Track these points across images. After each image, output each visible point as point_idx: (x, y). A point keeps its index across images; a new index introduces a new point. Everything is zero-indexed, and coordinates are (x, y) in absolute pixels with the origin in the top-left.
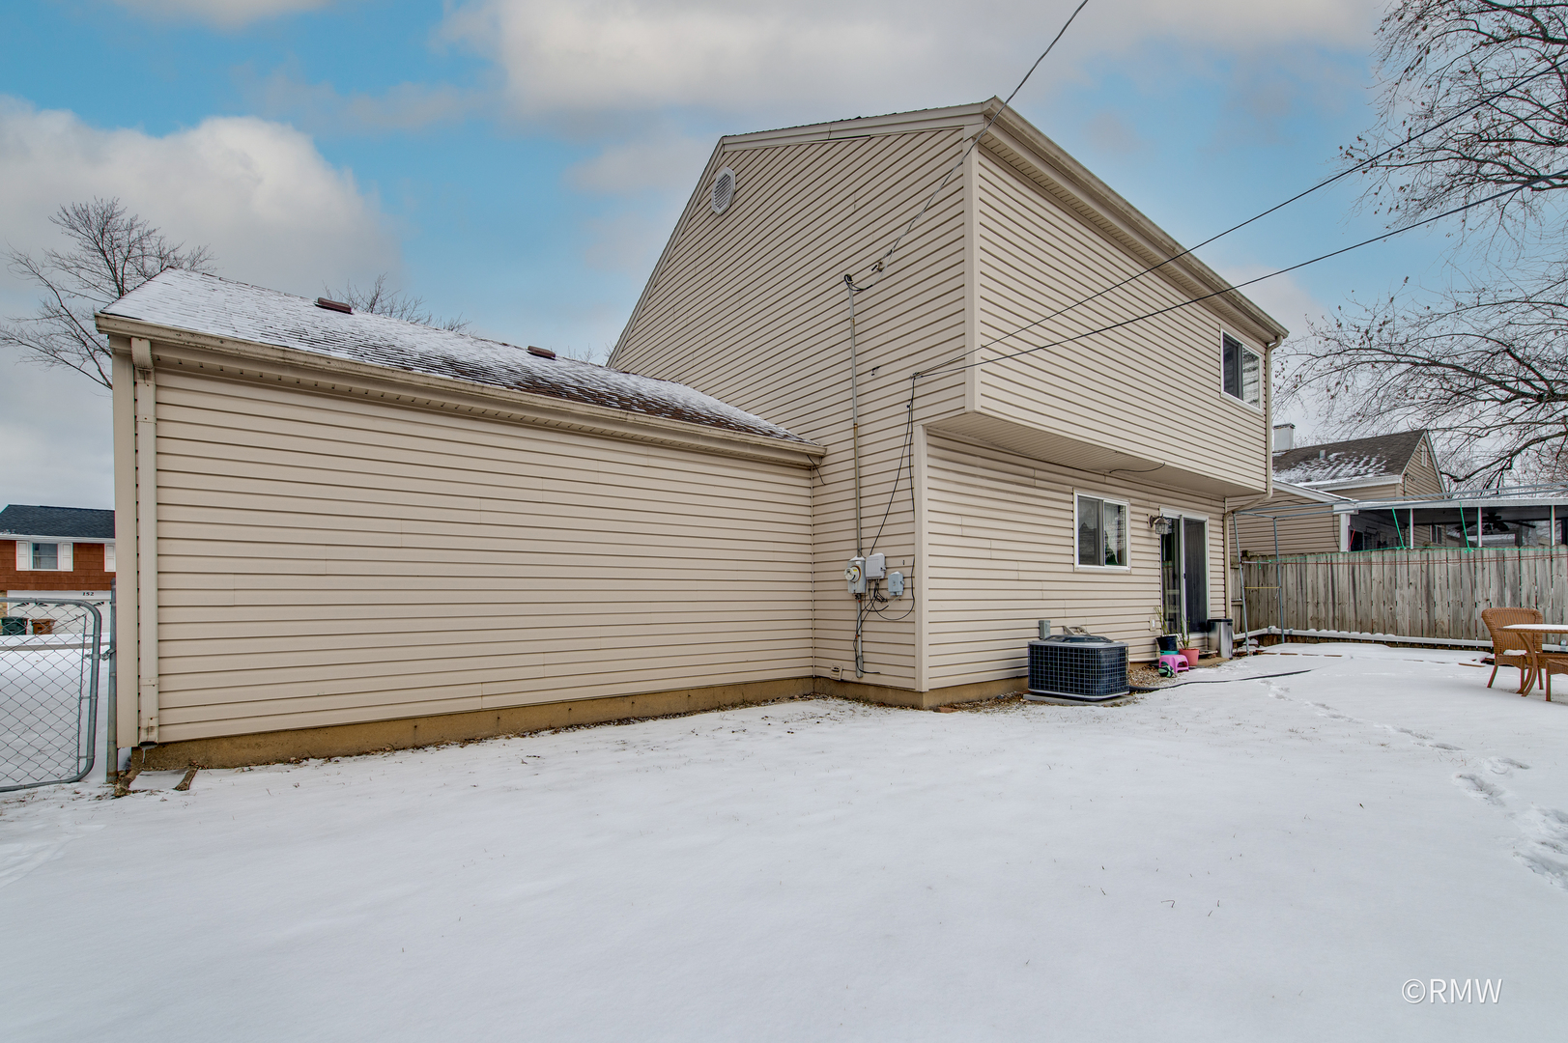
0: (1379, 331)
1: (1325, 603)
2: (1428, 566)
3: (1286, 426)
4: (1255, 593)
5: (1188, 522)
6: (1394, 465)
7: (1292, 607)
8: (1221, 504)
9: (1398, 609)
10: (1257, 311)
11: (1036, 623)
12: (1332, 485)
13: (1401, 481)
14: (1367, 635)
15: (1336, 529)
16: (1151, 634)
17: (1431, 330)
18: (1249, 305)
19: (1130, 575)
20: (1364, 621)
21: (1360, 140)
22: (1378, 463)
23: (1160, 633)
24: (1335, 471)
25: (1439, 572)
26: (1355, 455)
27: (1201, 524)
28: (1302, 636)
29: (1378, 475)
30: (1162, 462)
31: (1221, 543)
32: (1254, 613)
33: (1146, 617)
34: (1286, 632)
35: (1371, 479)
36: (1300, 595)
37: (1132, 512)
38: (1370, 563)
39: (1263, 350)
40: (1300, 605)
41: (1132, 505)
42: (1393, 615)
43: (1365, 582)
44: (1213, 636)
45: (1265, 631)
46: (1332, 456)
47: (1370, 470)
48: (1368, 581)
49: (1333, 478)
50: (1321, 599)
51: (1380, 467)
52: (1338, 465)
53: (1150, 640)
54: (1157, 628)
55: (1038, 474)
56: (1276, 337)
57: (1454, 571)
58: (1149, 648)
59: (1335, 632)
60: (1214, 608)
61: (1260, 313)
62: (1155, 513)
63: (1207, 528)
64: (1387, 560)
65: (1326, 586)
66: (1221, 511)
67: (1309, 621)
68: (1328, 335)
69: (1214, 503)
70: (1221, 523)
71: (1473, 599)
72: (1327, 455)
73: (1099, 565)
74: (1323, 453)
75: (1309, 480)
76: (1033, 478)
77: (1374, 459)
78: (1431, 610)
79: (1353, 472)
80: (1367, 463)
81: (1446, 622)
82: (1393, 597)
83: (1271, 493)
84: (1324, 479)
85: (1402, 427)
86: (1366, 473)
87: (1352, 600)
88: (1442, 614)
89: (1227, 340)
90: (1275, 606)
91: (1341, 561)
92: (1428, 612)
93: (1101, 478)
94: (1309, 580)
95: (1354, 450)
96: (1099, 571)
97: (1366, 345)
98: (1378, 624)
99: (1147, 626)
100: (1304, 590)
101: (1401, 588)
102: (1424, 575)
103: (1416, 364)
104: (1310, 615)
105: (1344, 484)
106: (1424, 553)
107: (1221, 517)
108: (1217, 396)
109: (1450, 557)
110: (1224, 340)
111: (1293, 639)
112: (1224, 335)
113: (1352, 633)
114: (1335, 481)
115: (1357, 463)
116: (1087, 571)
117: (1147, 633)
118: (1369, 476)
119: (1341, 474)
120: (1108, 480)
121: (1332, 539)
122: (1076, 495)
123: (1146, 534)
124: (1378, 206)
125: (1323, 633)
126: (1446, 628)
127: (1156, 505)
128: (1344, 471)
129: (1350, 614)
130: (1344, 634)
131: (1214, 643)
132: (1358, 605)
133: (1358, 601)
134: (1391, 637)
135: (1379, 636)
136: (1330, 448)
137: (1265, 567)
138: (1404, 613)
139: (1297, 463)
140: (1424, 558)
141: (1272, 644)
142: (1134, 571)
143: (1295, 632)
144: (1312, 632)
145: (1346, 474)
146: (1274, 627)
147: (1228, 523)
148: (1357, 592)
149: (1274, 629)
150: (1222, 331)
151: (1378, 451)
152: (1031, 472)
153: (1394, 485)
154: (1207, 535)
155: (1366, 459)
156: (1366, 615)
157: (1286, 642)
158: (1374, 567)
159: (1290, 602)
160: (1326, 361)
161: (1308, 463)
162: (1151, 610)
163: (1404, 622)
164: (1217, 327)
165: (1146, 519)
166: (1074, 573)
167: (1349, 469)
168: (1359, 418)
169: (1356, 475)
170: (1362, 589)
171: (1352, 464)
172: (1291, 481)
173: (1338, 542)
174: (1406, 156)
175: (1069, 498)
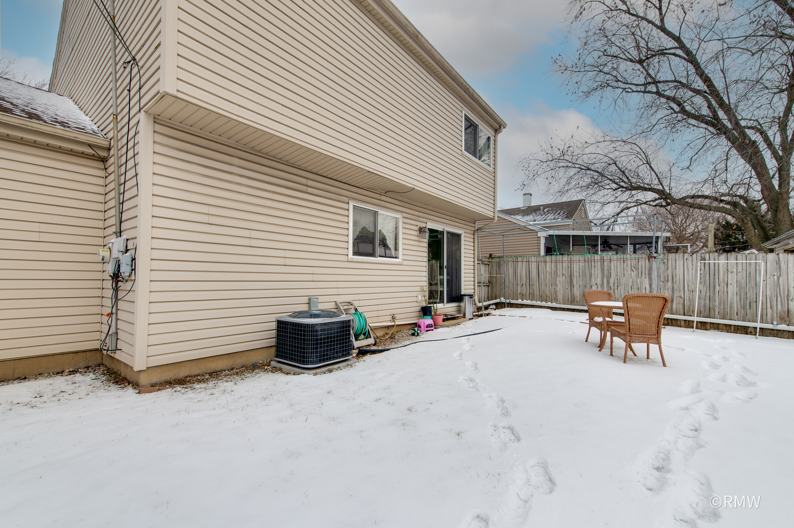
0: (567, 151)
1: (526, 285)
2: (571, 264)
3: (528, 194)
4: (495, 278)
5: (448, 233)
6: (569, 216)
7: (511, 288)
8: (473, 225)
9: (558, 289)
10: (485, 104)
11: (306, 300)
12: (544, 224)
13: (571, 223)
14: (544, 304)
15: (539, 244)
16: (418, 305)
17: (587, 151)
18: (479, 98)
19: (402, 265)
20: (543, 296)
21: (560, 55)
22: (563, 214)
23: (424, 304)
24: (546, 217)
25: (576, 267)
26: (555, 210)
27: (458, 236)
28: (515, 304)
29: (562, 219)
30: (413, 186)
31: (472, 248)
32: (494, 290)
33: (415, 294)
34: (508, 301)
35: (560, 221)
36: (514, 280)
37: (404, 223)
38: (546, 262)
39: (494, 134)
40: (515, 285)
41: (404, 217)
42: (556, 292)
43: (543, 273)
44: (462, 304)
45: (498, 301)
46: (546, 210)
47: (560, 217)
48: (545, 273)
49: (544, 220)
50: (524, 283)
51: (564, 216)
52: (547, 214)
53: (419, 308)
54: (422, 299)
55: (310, 183)
56: (500, 127)
57: (582, 268)
58: (416, 314)
59: (530, 301)
60: (467, 286)
61: (487, 106)
62: (423, 225)
63: (463, 238)
64: (553, 260)
65: (526, 275)
66: (473, 229)
67: (519, 295)
68: (548, 151)
69: (467, 223)
70: (472, 236)
71: (590, 284)
72: (544, 209)
73: (375, 257)
74: (542, 208)
75: (535, 221)
76: (306, 186)
77: (562, 212)
78: (572, 290)
79: (553, 218)
80: (559, 214)
81: (579, 296)
82: (556, 282)
83: (496, 219)
84: (541, 221)
85: (575, 199)
86: (558, 218)
87: (538, 283)
88: (577, 292)
89: (467, 119)
90: (503, 286)
91: (533, 260)
92: (571, 291)
93: (378, 196)
94: (519, 272)
95: (555, 207)
96: (375, 262)
97: (562, 158)
98: (549, 297)
99: (415, 299)
100: (517, 277)
101: (559, 277)
102: (569, 269)
103: (582, 169)
104: (519, 292)
105: (549, 223)
106: (569, 257)
107: (472, 232)
108: (460, 152)
109: (580, 259)
110: (465, 118)
111: (511, 305)
112: (465, 115)
113: (538, 302)
114: (545, 222)
115: (555, 213)
116: (361, 261)
117: (415, 304)
118: (559, 220)
119: (548, 219)
120: (383, 198)
121: (537, 250)
122: (352, 204)
123: (416, 238)
124: (568, 91)
125: (525, 302)
126: (578, 300)
127: (425, 220)
128: (549, 217)
129: (537, 292)
130: (534, 303)
131: (463, 309)
132: (540, 286)
133: (540, 284)
134: (554, 305)
135: (549, 304)
136: (545, 206)
137: (499, 264)
138: (561, 289)
139: (531, 213)
140: (569, 259)
141: (502, 308)
142: (405, 263)
143: (513, 301)
144: (520, 301)
145: (550, 219)
146: (503, 298)
147: (476, 236)
148: (540, 279)
149: (503, 300)
150: (464, 112)
151: (564, 208)
152: (304, 181)
153: (569, 225)
154: (463, 242)
155: (559, 212)
156: (544, 292)
157: (508, 307)
158: (547, 264)
159: (510, 284)
160: (546, 164)
161: (536, 213)
162: (419, 289)
163: (560, 297)
164: (461, 109)
165: (417, 228)
166: (348, 262)
167: (551, 216)
168: (560, 194)
169: (554, 219)
170: (542, 276)
171: (553, 214)
172: (527, 221)
173: (539, 251)
174: (578, 67)
175: (345, 206)
